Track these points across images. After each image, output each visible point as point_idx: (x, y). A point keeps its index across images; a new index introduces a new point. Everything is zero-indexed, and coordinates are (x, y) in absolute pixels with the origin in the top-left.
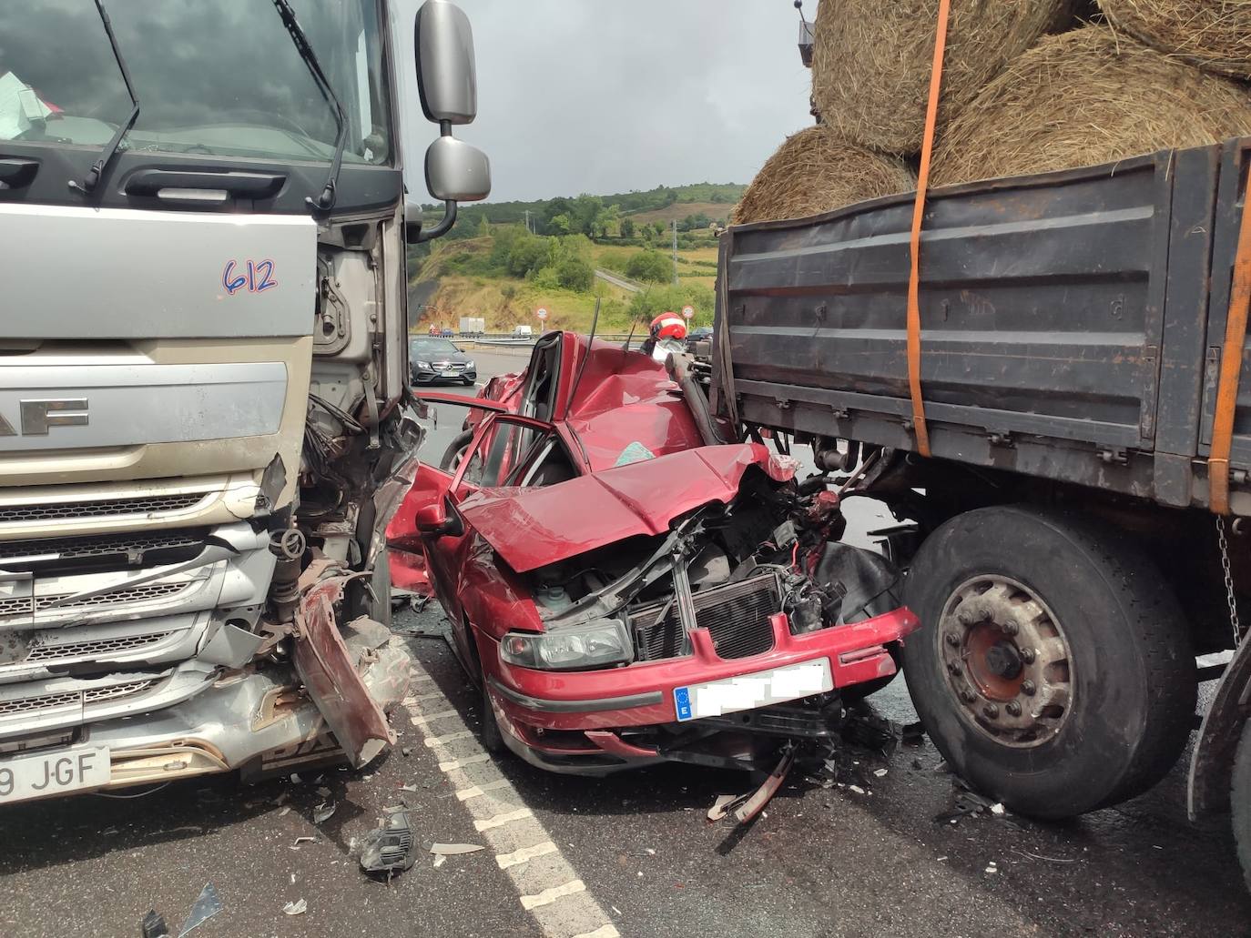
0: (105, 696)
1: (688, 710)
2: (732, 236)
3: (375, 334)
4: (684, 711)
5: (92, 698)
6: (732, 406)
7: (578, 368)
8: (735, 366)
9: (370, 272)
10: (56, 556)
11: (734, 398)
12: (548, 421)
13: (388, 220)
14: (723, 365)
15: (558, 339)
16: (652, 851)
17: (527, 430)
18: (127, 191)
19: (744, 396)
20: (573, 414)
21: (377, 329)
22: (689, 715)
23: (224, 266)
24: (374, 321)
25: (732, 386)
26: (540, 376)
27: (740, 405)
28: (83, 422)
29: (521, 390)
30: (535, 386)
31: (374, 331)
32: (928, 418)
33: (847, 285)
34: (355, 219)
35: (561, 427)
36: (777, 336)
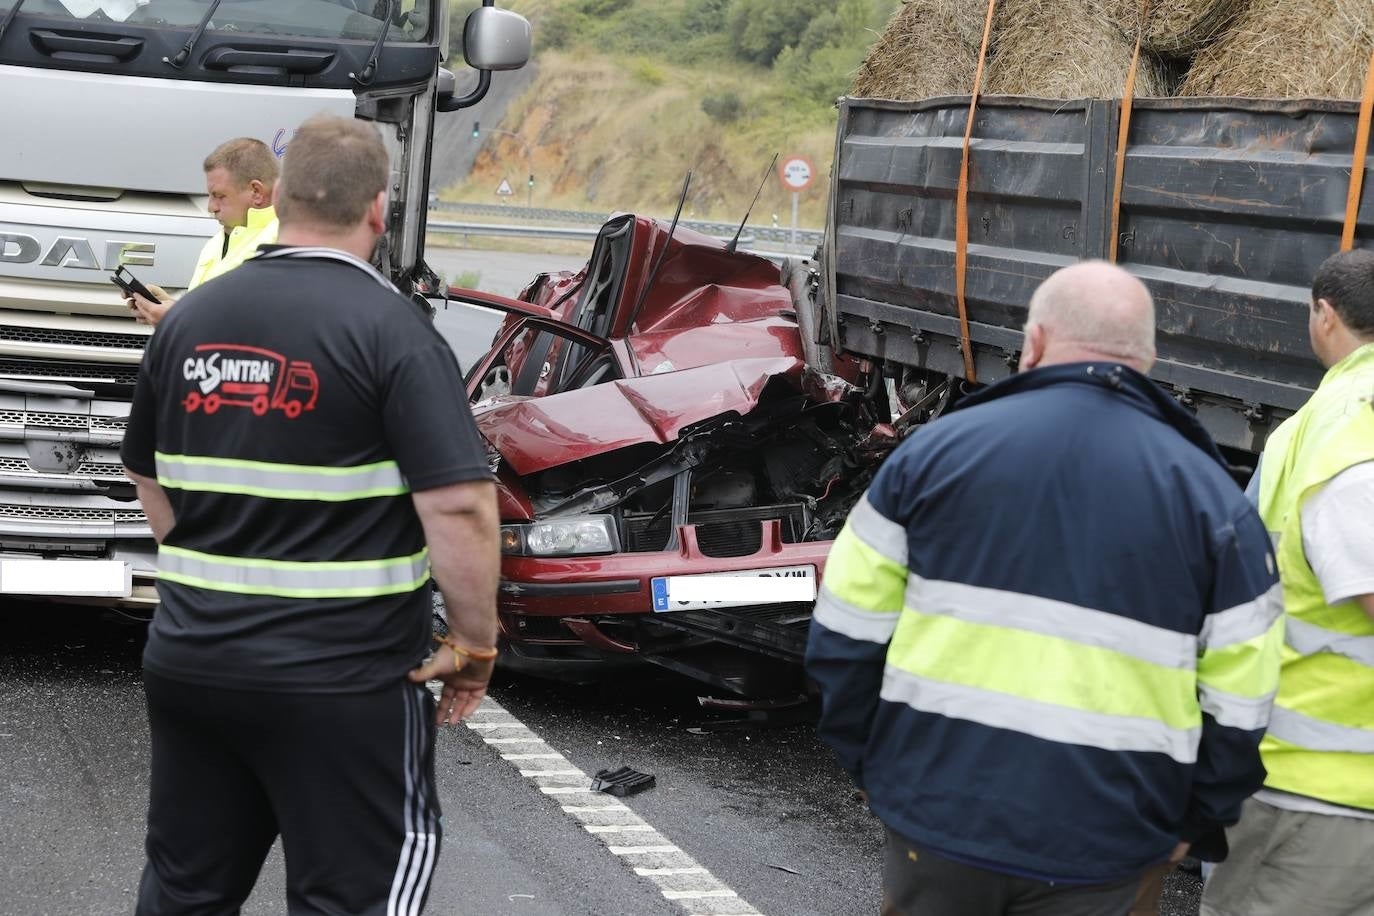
0: (132, 519)
1: (665, 602)
2: (847, 111)
3: (396, 203)
4: (660, 602)
5: (121, 519)
6: (833, 329)
7: (652, 266)
8: (840, 278)
9: (398, 142)
10: (112, 381)
11: (834, 319)
12: (603, 336)
13: (421, 92)
14: (826, 276)
15: (627, 225)
16: (618, 738)
17: (577, 346)
18: (205, 65)
19: (845, 316)
20: (641, 330)
21: (399, 199)
22: (666, 606)
23: (274, 134)
24: (397, 190)
25: (834, 304)
26: (601, 279)
27: (842, 329)
28: (149, 264)
29: (577, 294)
30: (595, 290)
31: (394, 199)
32: (973, 339)
33: (922, 187)
34: (389, 93)
35: (619, 346)
36: (872, 241)
